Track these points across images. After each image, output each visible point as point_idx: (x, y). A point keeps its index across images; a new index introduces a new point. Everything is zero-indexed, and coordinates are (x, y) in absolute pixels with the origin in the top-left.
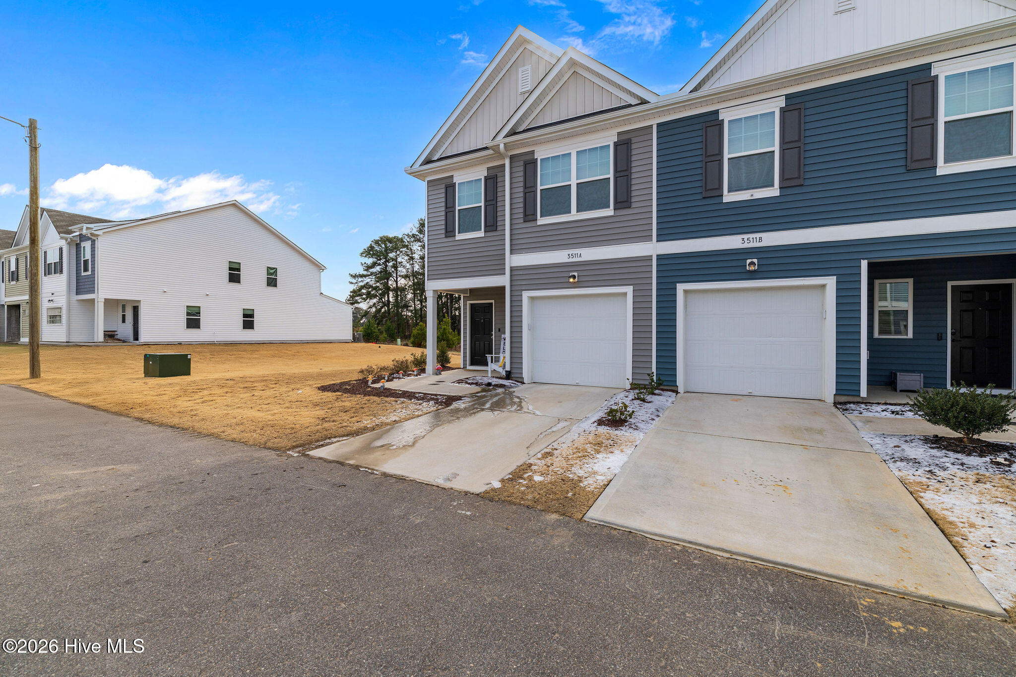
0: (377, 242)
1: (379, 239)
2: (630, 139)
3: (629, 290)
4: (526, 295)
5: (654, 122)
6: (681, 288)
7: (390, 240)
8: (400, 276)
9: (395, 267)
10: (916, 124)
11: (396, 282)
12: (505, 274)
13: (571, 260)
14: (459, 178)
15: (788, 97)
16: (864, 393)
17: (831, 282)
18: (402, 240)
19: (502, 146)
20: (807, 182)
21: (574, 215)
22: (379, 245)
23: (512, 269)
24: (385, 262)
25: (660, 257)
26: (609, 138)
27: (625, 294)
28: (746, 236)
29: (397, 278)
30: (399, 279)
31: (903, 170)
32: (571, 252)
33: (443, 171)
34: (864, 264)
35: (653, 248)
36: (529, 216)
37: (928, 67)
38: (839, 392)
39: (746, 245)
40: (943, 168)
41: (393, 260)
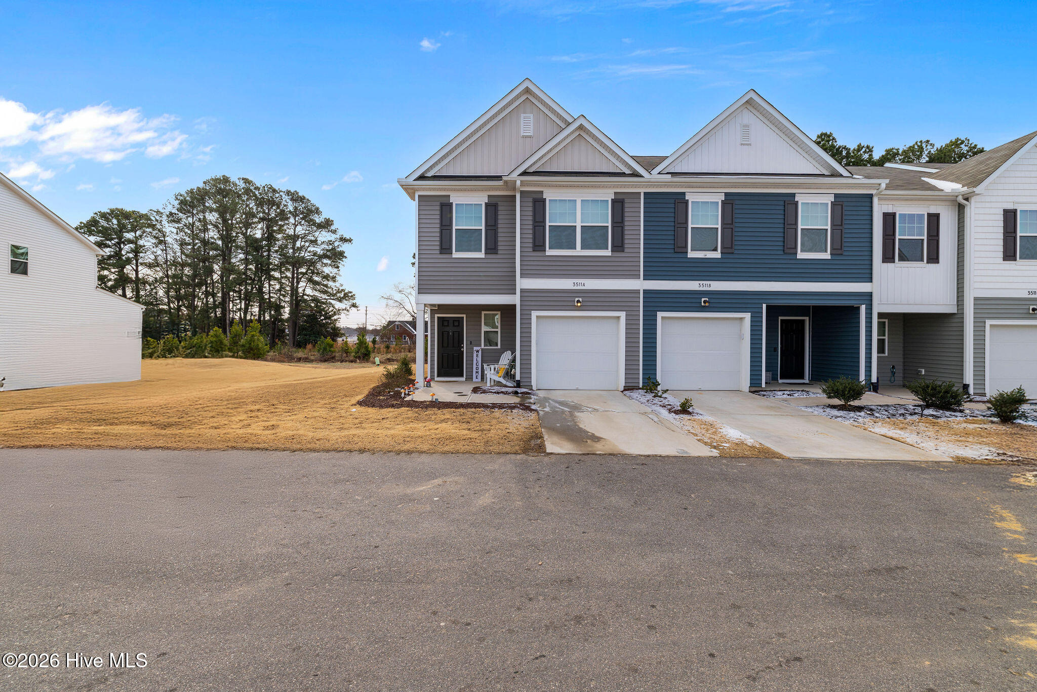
0: (104, 216)
1: (109, 211)
2: (623, 200)
3: (623, 315)
4: (534, 314)
5: (642, 191)
6: (660, 315)
7: (126, 215)
8: (141, 264)
9: (137, 251)
10: (789, 227)
11: (137, 271)
12: (515, 294)
13: (576, 288)
14: (456, 199)
15: (726, 194)
16: (764, 385)
17: (747, 316)
18: (146, 217)
19: (518, 183)
20: (736, 252)
21: (578, 251)
22: (107, 220)
23: (522, 291)
24: (119, 243)
25: (645, 292)
26: (608, 195)
27: (618, 318)
28: (701, 282)
29: (137, 266)
30: (140, 268)
31: (782, 252)
32: (576, 281)
33: (445, 190)
34: (764, 306)
35: (640, 284)
36: (538, 246)
37: (793, 195)
38: (752, 385)
39: (701, 289)
40: (801, 255)
41: (130, 241)
